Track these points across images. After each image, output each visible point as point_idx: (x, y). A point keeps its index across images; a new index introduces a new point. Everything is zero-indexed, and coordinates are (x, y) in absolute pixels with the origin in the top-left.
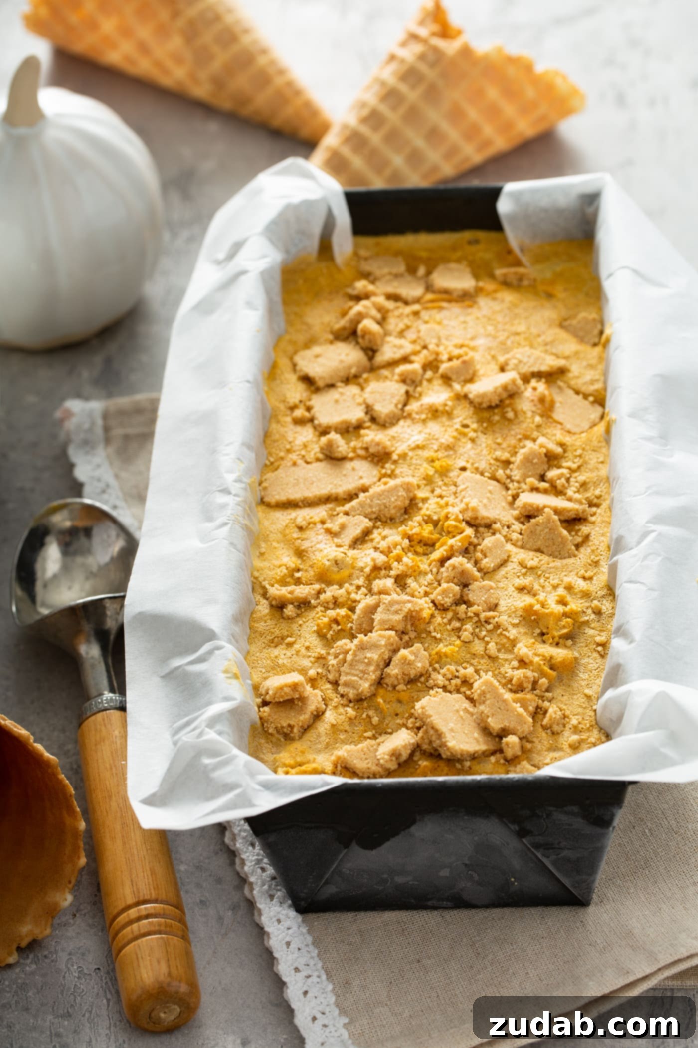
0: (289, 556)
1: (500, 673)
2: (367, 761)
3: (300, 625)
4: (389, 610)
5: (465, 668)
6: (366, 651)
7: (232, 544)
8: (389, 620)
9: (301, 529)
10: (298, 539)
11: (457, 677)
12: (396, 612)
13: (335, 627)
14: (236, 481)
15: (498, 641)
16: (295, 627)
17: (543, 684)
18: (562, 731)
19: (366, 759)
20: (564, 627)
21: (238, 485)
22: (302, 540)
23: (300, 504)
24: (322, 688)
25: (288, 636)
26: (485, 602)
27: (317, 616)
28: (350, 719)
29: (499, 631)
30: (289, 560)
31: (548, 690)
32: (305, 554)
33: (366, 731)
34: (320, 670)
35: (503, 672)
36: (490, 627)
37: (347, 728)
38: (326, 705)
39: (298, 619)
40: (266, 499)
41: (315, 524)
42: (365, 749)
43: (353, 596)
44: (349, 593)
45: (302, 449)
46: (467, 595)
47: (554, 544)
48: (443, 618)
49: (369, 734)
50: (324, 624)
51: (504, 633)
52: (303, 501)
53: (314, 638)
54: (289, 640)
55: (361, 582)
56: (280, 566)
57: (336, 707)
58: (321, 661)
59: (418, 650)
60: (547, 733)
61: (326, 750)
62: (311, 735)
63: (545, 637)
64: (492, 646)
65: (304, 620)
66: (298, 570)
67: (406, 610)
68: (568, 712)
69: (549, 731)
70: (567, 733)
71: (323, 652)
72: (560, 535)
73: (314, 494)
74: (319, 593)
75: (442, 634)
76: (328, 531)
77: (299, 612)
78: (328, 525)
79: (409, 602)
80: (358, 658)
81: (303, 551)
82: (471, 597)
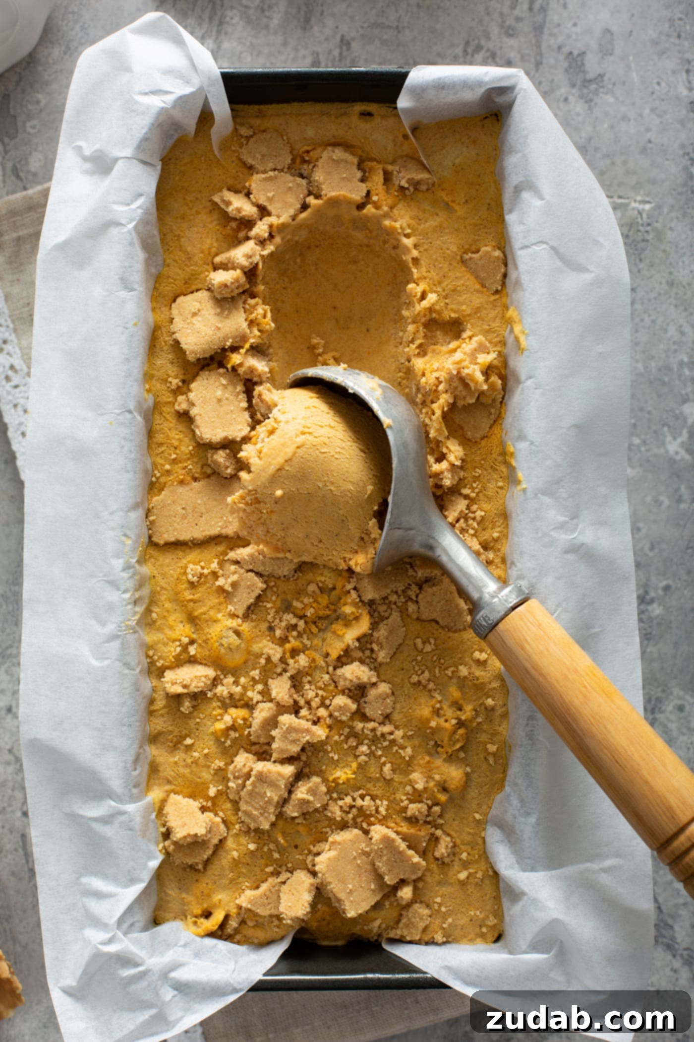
0: (182, 622)
1: (395, 799)
2: (269, 907)
3: (198, 723)
4: (286, 738)
5: (362, 797)
6: (266, 785)
7: (125, 664)
8: (287, 750)
9: (192, 585)
10: (191, 600)
11: (354, 806)
12: (294, 741)
13: (233, 734)
14: (124, 570)
15: (393, 760)
16: (192, 723)
17: (436, 812)
18: (452, 861)
19: (269, 904)
20: (458, 740)
21: (125, 575)
22: (195, 603)
23: (190, 544)
24: (223, 807)
25: (187, 736)
26: (381, 715)
27: (214, 713)
28: (252, 852)
29: (395, 748)
30: (182, 631)
31: (441, 816)
32: (198, 621)
33: (267, 866)
34: (220, 788)
35: (398, 798)
36: (386, 744)
37: (249, 861)
38: (228, 828)
39: (195, 714)
40: (154, 539)
41: (206, 576)
42: (268, 893)
43: (250, 694)
44: (245, 688)
45: (189, 459)
46: (364, 708)
47: (450, 616)
48: (340, 735)
49: (269, 869)
50: (221, 730)
51: (400, 751)
52: (192, 541)
53: (212, 743)
54: (188, 741)
55: (256, 673)
56: (174, 641)
57: (237, 835)
58: (221, 773)
59: (317, 786)
60: (438, 865)
61: (230, 886)
62: (214, 869)
63: (440, 749)
64: (387, 768)
65: (202, 716)
66: (192, 642)
67: (304, 740)
68: (458, 842)
69: (440, 862)
70: (456, 866)
71: (222, 764)
72: (457, 606)
73: (204, 534)
74: (215, 682)
75: (339, 754)
76: (221, 590)
77: (195, 703)
78: (221, 582)
79: (308, 731)
80: (257, 790)
81: (196, 617)
82: (368, 712)
